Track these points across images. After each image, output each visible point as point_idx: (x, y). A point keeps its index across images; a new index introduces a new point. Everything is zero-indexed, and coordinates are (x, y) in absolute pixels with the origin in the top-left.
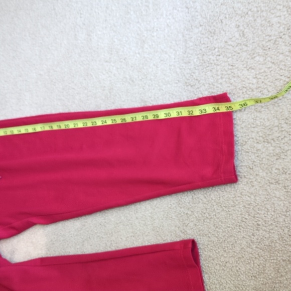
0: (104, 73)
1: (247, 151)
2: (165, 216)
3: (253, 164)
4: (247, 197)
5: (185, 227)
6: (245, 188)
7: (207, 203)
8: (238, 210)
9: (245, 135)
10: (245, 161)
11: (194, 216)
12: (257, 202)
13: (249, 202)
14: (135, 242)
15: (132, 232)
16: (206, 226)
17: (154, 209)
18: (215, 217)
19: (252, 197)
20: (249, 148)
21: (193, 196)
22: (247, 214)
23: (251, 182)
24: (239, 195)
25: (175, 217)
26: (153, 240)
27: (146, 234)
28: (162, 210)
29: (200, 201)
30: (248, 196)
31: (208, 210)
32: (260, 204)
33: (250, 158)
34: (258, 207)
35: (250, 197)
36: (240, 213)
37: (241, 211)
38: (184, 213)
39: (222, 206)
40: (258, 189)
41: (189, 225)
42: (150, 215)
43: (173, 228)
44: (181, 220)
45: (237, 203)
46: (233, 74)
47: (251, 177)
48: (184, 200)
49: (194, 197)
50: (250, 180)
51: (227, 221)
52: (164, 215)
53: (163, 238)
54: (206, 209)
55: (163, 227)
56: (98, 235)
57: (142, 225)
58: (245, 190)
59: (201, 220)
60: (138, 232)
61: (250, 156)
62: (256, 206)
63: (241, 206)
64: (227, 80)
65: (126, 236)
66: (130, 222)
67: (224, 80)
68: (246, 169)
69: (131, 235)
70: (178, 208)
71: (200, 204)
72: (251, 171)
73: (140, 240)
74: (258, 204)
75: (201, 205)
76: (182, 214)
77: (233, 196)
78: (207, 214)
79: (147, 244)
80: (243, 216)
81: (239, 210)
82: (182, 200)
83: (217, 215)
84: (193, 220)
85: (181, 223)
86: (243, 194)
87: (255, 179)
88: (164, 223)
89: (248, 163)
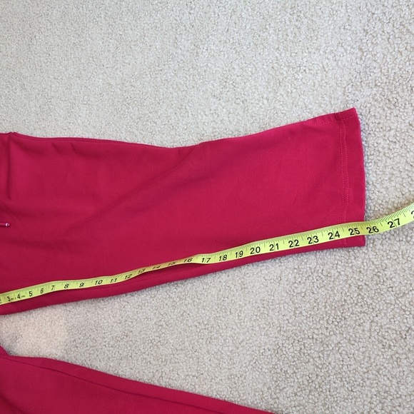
0: (207, 113)
1: (403, 307)
2: (252, 363)
3: (407, 331)
4: (385, 378)
5: (278, 391)
6: (385, 365)
7: (320, 366)
8: (367, 395)
9: (406, 281)
10: (397, 322)
11: (296, 380)
12: (400, 393)
13: (387, 389)
14: (197, 386)
15: (197, 370)
16: (311, 401)
17: (238, 348)
18: (328, 393)
19: (394, 381)
20: (407, 305)
21: (301, 349)
22: (380, 405)
23: (397, 358)
24: (374, 372)
25: (267, 371)
26: (225, 393)
27: (217, 380)
28: (248, 353)
29: (311, 360)
30: (388, 379)
31: (320, 378)
32: (404, 397)
33: (405, 321)
34: (400, 400)
35: (391, 381)
36: (369, 400)
37: (372, 398)
38: (281, 370)
39: (344, 380)
40: (406, 373)
41: (285, 390)
42: (229, 353)
43: (260, 386)
44: (275, 379)
45: (368, 383)
46: (409, 180)
47: (400, 352)
48: (287, 351)
49: (302, 351)
50: (397, 356)
51: (345, 404)
52: (250, 362)
53: (242, 395)
54: (317, 375)
55: (245, 378)
56: (145, 356)
57: (213, 365)
58: (385, 368)
59: (305, 390)
60: (206, 374)
61: (406, 318)
62: (397, 398)
63: (373, 390)
64: (398, 186)
65: (186, 373)
66: (197, 353)
67: (393, 184)
68: (395, 335)
69: (194, 374)
70: (275, 360)
71: (310, 364)
72: (403, 341)
73: (205, 386)
74: (401, 397)
75: (310, 366)
76: (279, 371)
77: (365, 370)
78: (317, 383)
79: (214, 395)
80: (373, 406)
81: (369, 395)
82: (284, 349)
83: (332, 390)
84: (292, 384)
85: (273, 383)
86: (381, 372)
87: (404, 356)
88: (248, 373)
89: (401, 327)
